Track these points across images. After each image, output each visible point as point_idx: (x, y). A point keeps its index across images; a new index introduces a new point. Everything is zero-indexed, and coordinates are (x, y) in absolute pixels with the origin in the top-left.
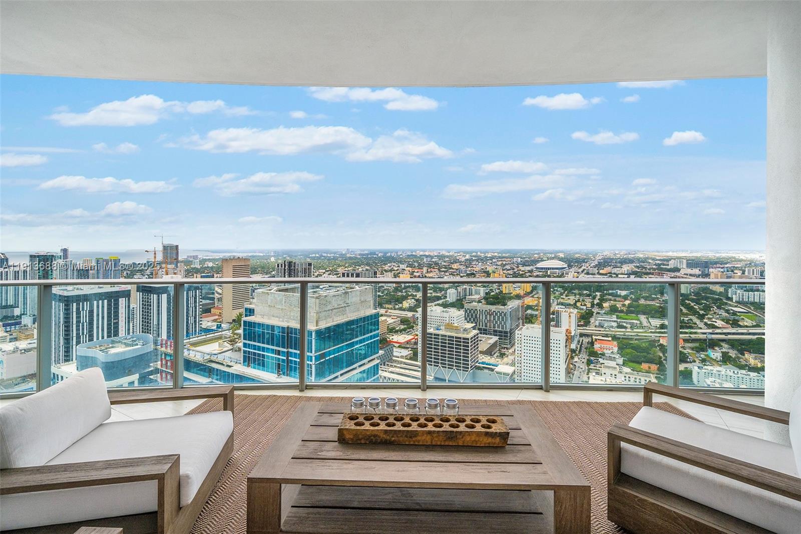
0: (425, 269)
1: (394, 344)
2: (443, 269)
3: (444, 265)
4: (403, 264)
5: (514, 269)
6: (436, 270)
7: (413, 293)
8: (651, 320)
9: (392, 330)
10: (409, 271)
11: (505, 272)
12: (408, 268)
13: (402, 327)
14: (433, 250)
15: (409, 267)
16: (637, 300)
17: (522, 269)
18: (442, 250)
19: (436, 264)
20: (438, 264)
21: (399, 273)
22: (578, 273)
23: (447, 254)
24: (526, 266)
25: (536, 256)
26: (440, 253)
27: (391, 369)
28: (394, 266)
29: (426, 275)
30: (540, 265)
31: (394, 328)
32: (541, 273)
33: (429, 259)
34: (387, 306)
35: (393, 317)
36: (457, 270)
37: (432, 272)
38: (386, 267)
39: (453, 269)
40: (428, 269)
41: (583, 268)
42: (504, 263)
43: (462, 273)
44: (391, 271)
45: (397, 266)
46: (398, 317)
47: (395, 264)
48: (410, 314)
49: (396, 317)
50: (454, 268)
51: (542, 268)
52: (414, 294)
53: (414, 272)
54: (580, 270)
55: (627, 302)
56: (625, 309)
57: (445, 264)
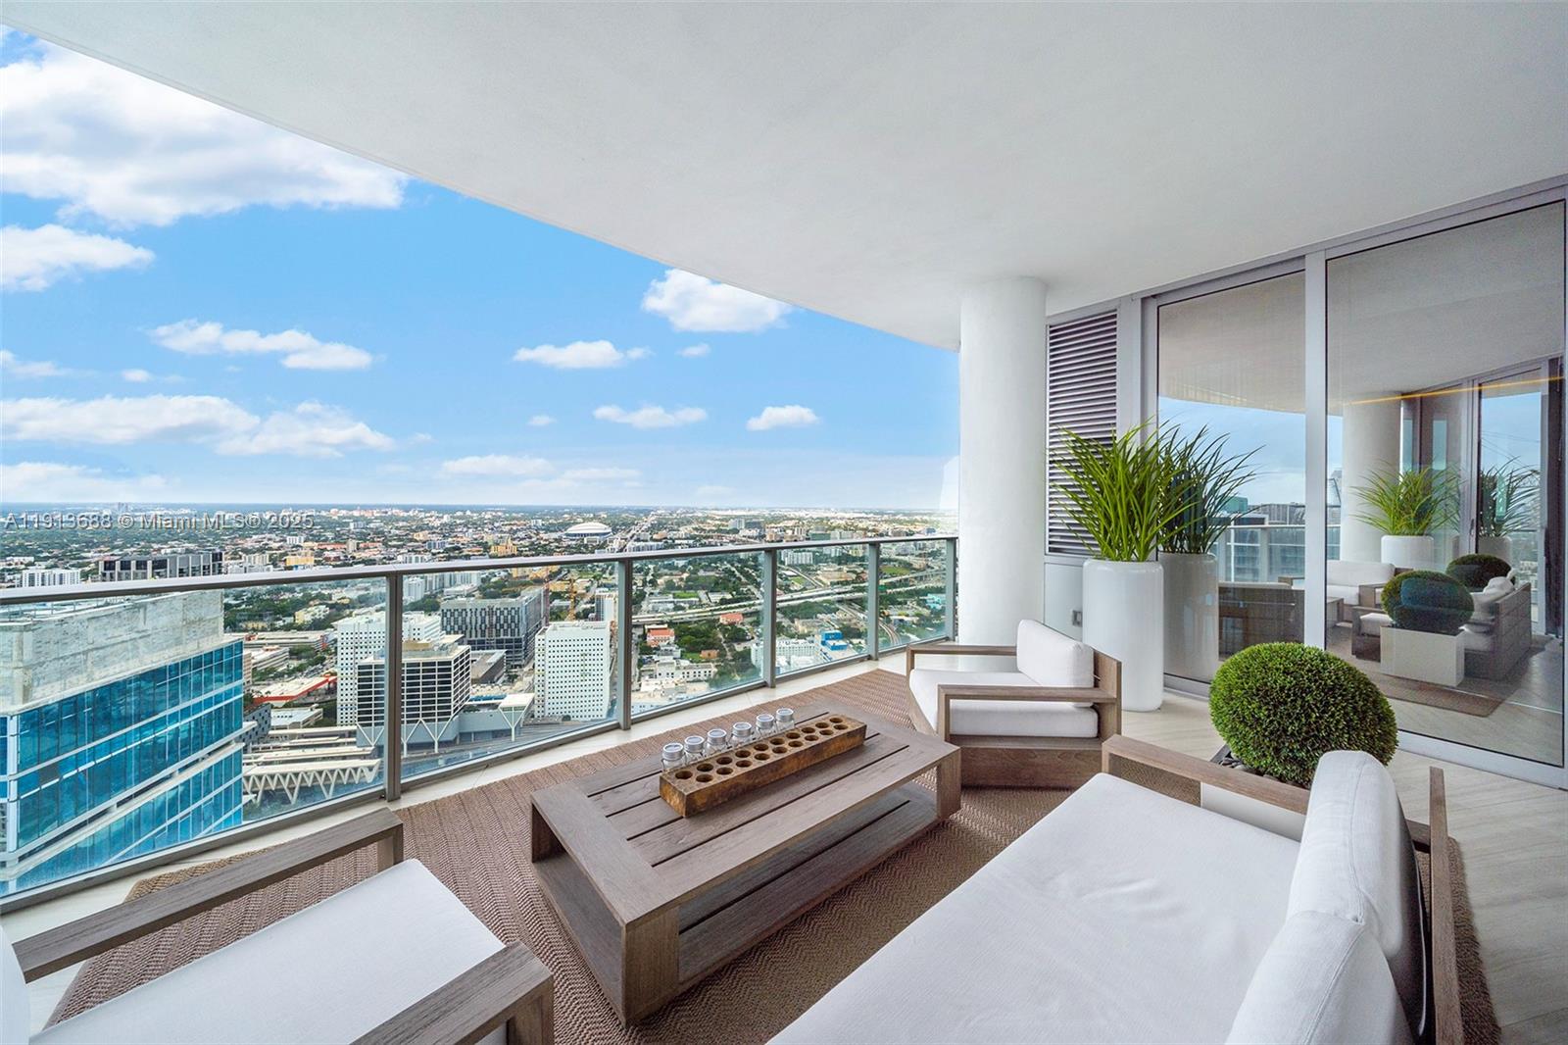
0: (352, 545)
1: (271, 702)
2: (394, 543)
3: (396, 535)
4: (296, 535)
5: (530, 538)
6: (378, 544)
7: (323, 592)
8: (710, 595)
9: (266, 675)
10: (312, 549)
11: (515, 542)
12: (310, 544)
13: (294, 664)
14: (372, 507)
15: (312, 540)
16: (695, 572)
17: (545, 536)
18: (392, 507)
19: (379, 533)
20: (383, 532)
21: (286, 554)
22: (626, 539)
23: (401, 515)
24: (551, 531)
25: (566, 516)
26: (386, 513)
27: (264, 757)
28: (270, 539)
29: (356, 555)
30: (572, 530)
31: (271, 670)
32: (574, 542)
33: (361, 524)
34: (250, 625)
35: (270, 647)
36: (425, 542)
37: (368, 548)
38: (249, 544)
39: (416, 541)
40: (358, 544)
41: (633, 532)
42: (515, 528)
43: (435, 548)
44: (261, 550)
45: (278, 539)
46: (282, 645)
47: (273, 536)
48: (314, 636)
49: (276, 646)
50: (418, 539)
51: (575, 535)
52: (326, 592)
53: (325, 549)
54: (628, 536)
55: (685, 576)
56: (682, 584)
57: (397, 532)
